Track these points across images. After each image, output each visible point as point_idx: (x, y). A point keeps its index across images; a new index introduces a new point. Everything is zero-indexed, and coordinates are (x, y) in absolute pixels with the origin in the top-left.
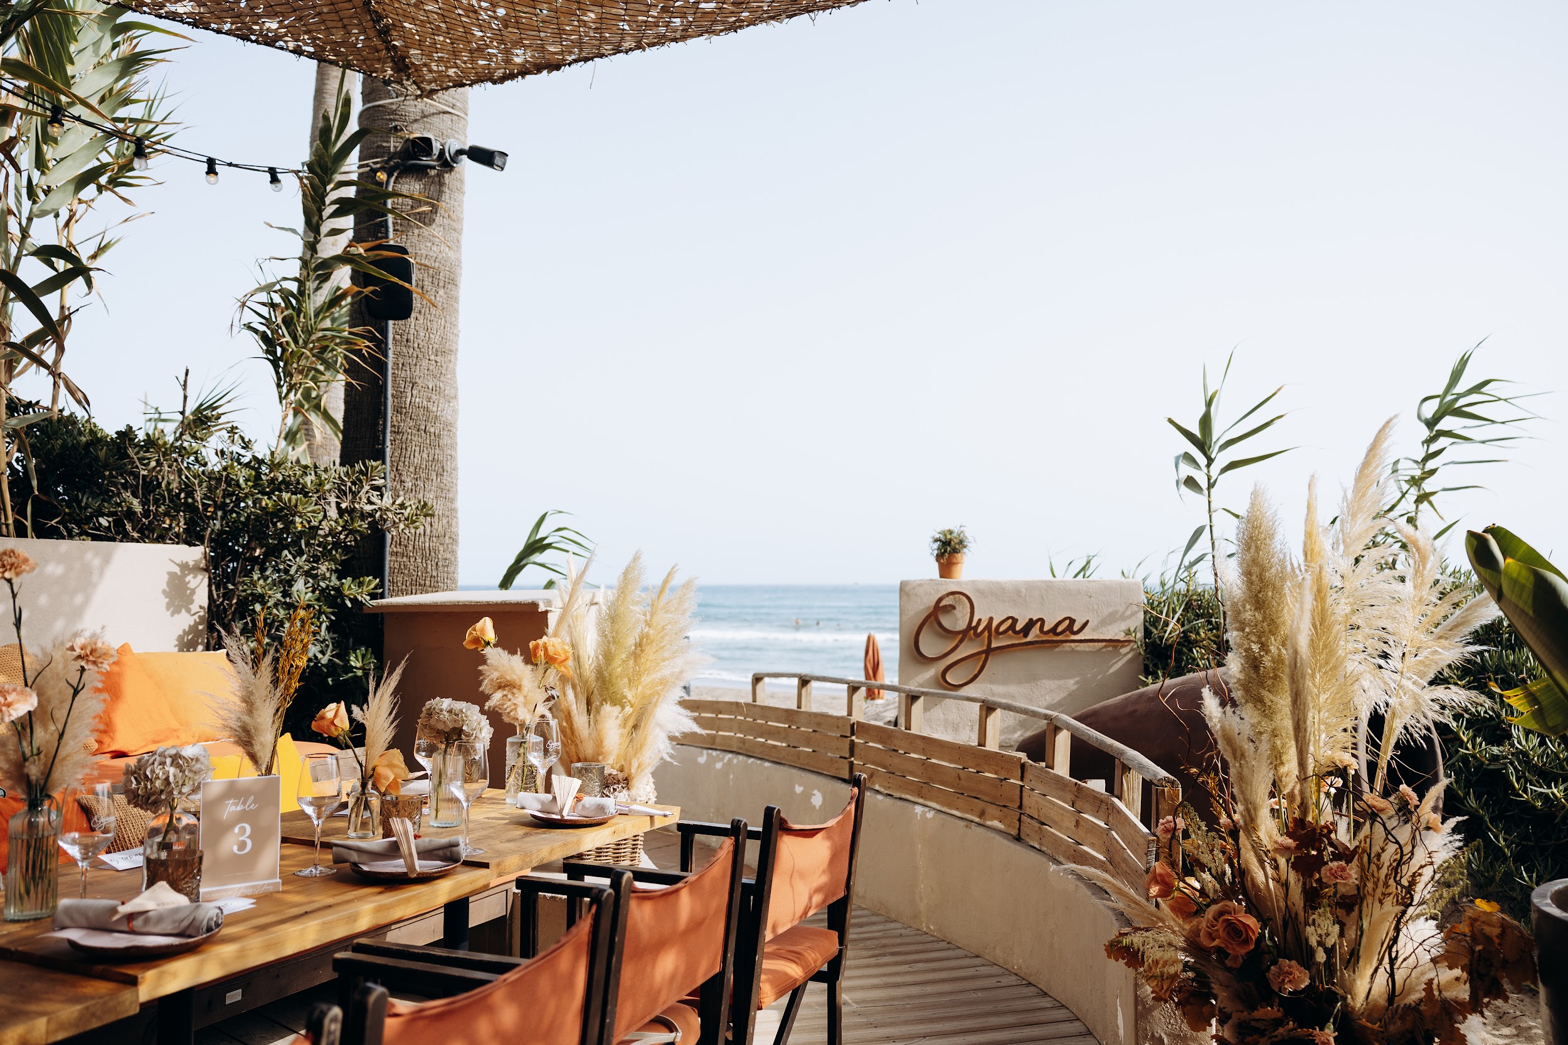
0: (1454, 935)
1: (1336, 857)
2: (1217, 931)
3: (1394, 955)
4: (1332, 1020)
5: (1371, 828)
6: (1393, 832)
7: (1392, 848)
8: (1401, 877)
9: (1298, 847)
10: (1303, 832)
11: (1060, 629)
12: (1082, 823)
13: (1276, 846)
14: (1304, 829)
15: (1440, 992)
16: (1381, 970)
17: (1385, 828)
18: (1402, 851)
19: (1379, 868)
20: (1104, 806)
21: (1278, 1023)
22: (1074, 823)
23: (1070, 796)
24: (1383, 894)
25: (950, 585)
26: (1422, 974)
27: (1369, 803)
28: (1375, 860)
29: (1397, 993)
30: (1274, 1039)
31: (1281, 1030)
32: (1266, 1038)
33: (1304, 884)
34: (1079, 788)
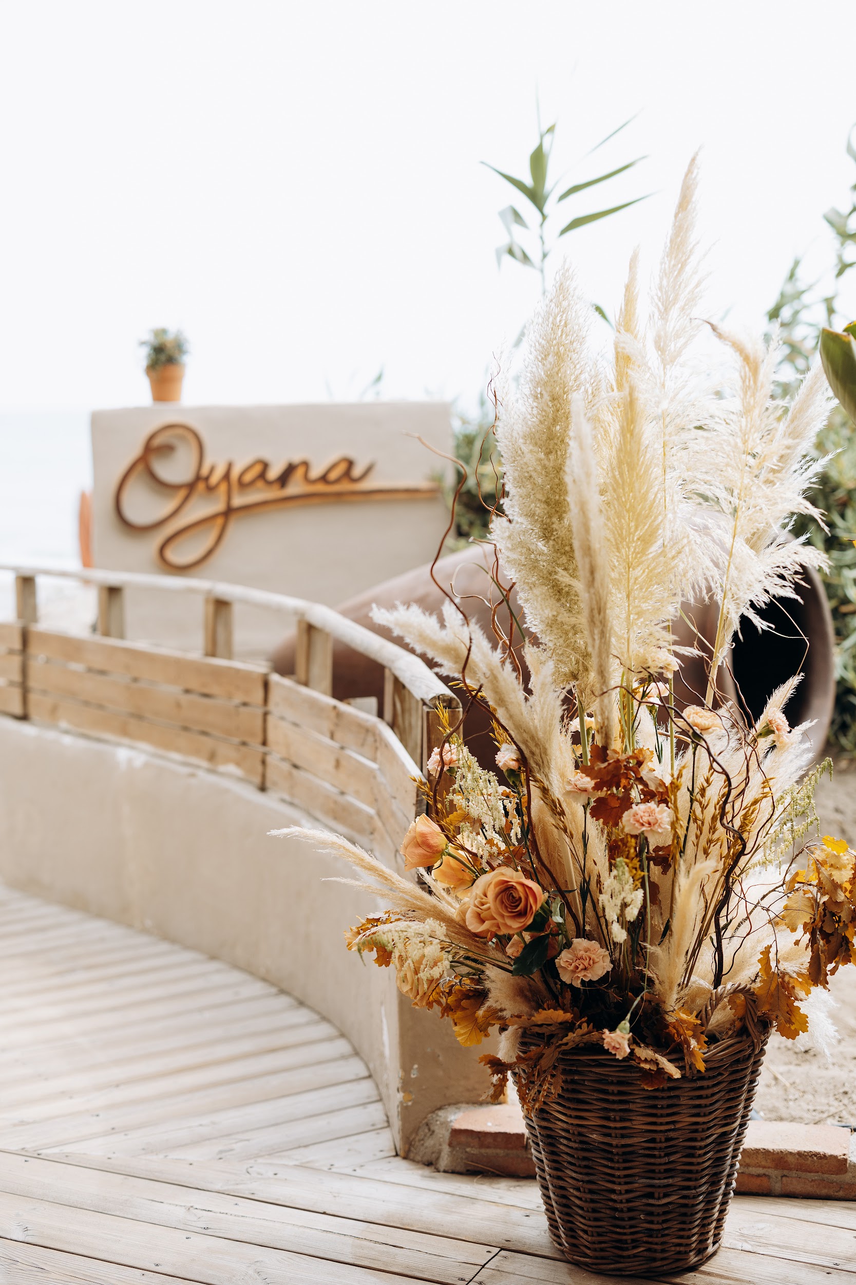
0: (797, 886)
1: (648, 795)
2: (489, 908)
3: (723, 922)
4: (628, 1017)
5: (694, 754)
6: (719, 759)
7: (718, 781)
8: (733, 817)
9: (597, 787)
10: (603, 765)
11: (333, 476)
12: (343, 763)
13: (569, 788)
14: (604, 760)
15: (778, 961)
16: (707, 941)
17: (710, 754)
18: (730, 784)
19: (703, 808)
20: (370, 739)
21: (568, 1027)
22: (333, 763)
23: (327, 725)
24: (710, 841)
25: (168, 414)
26: (759, 942)
27: (689, 721)
28: (699, 797)
29: (725, 971)
30: (564, 1048)
31: (571, 1036)
32: (553, 1047)
33: (609, 834)
34: (339, 715)
